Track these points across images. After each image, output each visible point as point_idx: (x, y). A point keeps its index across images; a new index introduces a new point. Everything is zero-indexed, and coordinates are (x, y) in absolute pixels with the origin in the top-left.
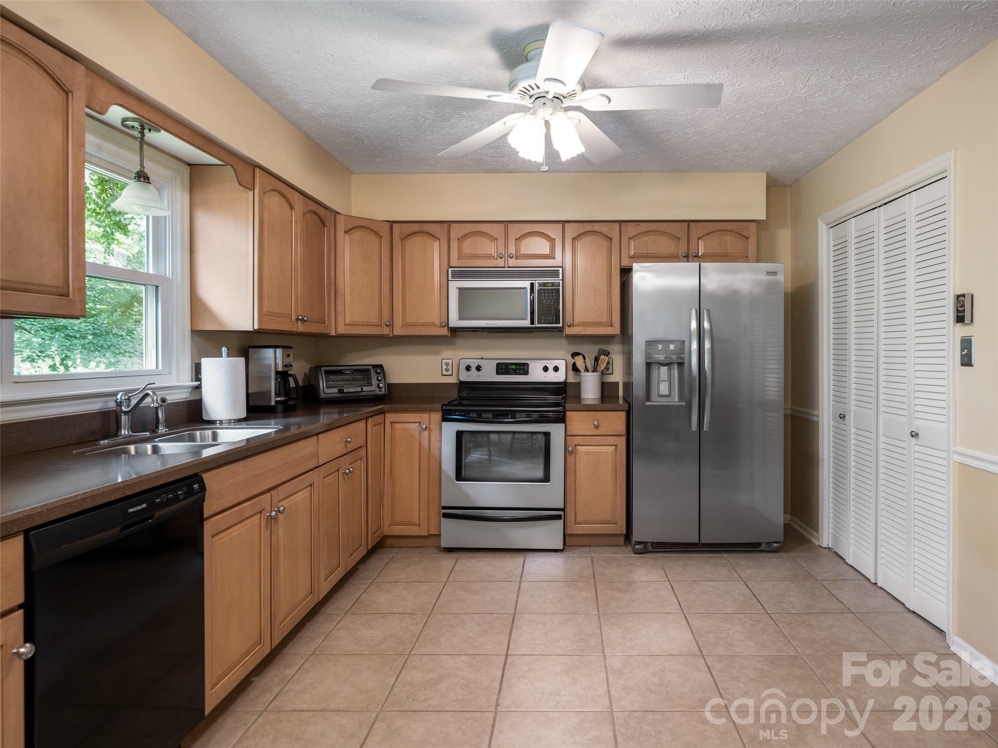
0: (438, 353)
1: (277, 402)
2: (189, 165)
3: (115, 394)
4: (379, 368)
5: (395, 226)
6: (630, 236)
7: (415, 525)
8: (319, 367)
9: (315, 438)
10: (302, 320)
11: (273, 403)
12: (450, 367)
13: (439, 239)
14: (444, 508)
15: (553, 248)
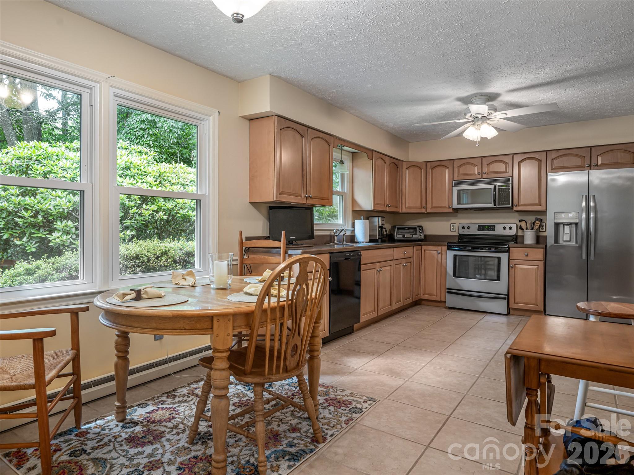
0: (449, 221)
1: (379, 238)
2: (352, 153)
3: (333, 230)
4: (421, 227)
5: (428, 164)
6: (553, 158)
7: (434, 295)
8: (394, 226)
9: (392, 249)
10: (389, 206)
11: (377, 238)
12: (455, 228)
13: (449, 168)
14: (448, 289)
15: (507, 168)
